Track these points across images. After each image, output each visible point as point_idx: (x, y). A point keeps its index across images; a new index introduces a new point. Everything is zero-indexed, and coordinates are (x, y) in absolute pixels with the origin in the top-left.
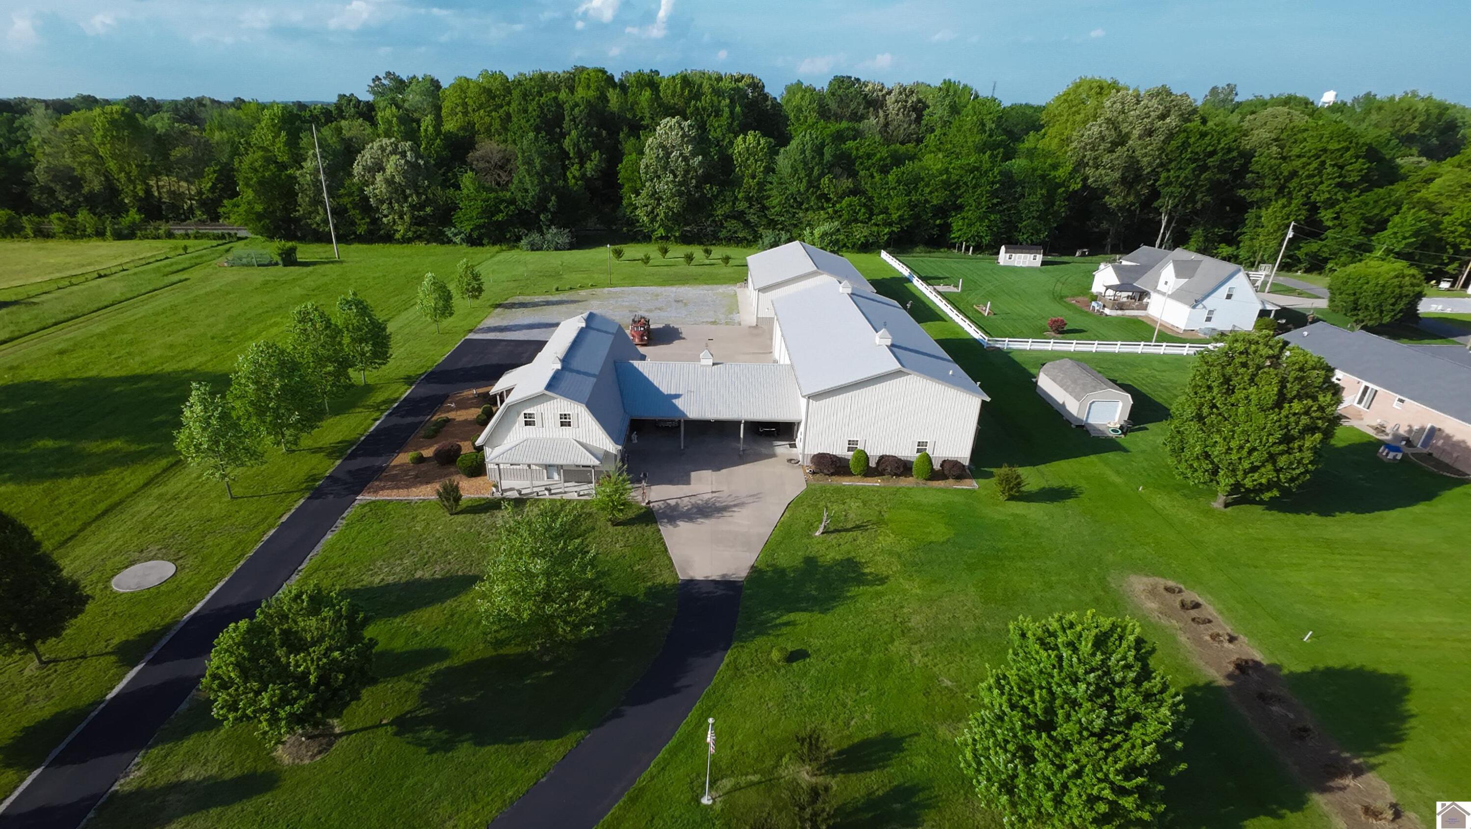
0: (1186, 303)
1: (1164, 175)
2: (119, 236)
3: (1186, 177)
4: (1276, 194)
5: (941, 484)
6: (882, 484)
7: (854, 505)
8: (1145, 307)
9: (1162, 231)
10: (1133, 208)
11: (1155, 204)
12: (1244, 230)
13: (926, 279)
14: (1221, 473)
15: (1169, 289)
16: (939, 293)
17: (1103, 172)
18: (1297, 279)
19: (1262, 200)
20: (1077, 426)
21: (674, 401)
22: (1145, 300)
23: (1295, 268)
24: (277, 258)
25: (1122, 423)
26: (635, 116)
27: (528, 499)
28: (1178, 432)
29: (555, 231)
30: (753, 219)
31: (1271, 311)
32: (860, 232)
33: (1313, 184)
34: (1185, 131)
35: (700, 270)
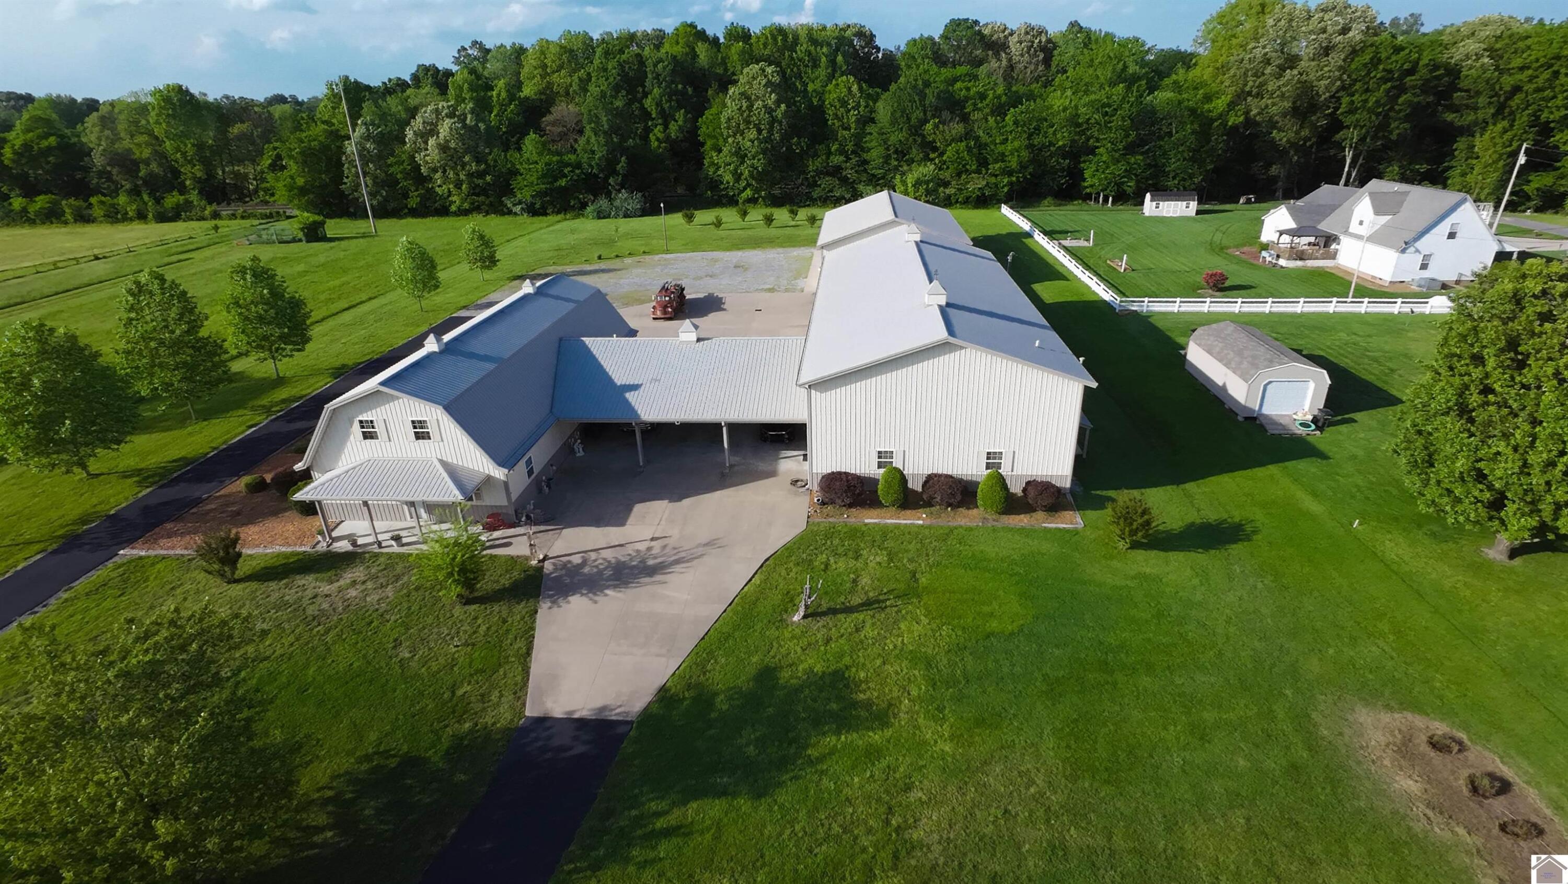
0: (1391, 247)
1: (1345, 100)
2: (162, 218)
3: (1377, 102)
4: (1494, 115)
5: (1022, 520)
6: (928, 522)
7: (875, 559)
8: (1333, 256)
9: (1346, 169)
10: (1308, 144)
11: (1338, 137)
12: (1453, 163)
13: (1050, 234)
14: (1511, 508)
15: (1363, 231)
16: (1066, 249)
17: (1269, 102)
18: (1527, 219)
19: (1476, 123)
20: (1246, 418)
21: (627, 395)
22: (1334, 246)
23: (1523, 207)
24: (300, 235)
25: (1316, 412)
26: (726, 70)
27: (364, 553)
28: (1420, 433)
29: (626, 195)
30: (849, 173)
31: (1511, 253)
32: (976, 184)
33: (1543, 99)
34: (1372, 45)
35: (780, 231)
